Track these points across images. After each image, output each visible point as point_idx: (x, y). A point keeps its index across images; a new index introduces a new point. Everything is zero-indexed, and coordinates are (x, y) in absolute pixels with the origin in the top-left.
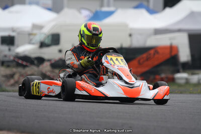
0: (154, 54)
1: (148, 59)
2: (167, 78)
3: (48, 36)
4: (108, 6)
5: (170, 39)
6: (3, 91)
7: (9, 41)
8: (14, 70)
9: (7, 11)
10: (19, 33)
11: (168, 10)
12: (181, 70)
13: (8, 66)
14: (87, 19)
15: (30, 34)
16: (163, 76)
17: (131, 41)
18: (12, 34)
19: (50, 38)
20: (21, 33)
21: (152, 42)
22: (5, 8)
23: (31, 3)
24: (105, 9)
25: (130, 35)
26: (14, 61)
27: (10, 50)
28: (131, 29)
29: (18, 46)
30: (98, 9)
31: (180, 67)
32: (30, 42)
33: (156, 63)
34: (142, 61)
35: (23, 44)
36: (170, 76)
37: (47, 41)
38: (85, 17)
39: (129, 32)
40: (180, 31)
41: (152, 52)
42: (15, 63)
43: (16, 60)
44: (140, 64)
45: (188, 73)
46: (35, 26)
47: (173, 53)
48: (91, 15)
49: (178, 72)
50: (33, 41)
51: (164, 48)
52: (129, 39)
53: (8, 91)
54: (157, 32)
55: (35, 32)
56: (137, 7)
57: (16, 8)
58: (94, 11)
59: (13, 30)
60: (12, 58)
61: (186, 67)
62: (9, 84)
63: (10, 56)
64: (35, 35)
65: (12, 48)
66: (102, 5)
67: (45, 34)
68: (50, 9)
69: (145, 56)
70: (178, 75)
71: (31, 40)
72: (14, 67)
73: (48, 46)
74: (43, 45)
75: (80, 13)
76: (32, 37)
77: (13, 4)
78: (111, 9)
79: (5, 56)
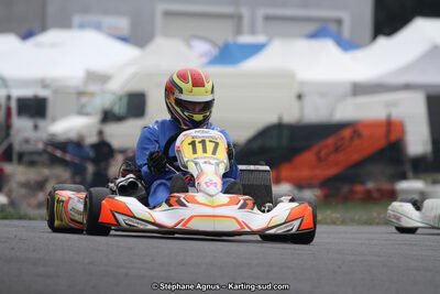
0: (352, 139)
1: (337, 150)
2: (379, 190)
3: (121, 99)
4: (253, 32)
5: (388, 105)
6: (20, 218)
7: (35, 108)
8: (46, 172)
9: (31, 42)
10: (56, 92)
11: (383, 42)
12: (410, 174)
13: (32, 164)
14: (205, 60)
15: (80, 94)
16: (370, 185)
17: (302, 109)
18: (42, 93)
19: (125, 101)
20: (60, 91)
21: (346, 111)
22: (27, 35)
23: (82, 26)
24: (245, 39)
25: (300, 97)
26: (45, 151)
27: (36, 127)
28: (302, 83)
29: (54, 120)
30: (230, 39)
31: (408, 168)
32: (81, 112)
33: (356, 157)
34: (323, 153)
35: (65, 115)
36: (385, 186)
37: (119, 109)
38: (201, 56)
39: (296, 90)
40: (407, 87)
41: (347, 133)
42: (45, 157)
43: (50, 149)
44: (319, 159)
45: (425, 180)
46: (92, 76)
47: (393, 137)
48: (215, 52)
49: (404, 177)
50: (88, 109)
51: (373, 125)
52: (296, 104)
53: (30, 219)
54: (359, 89)
55: (93, 88)
56: (314, 35)
57: (51, 36)
58: (220, 42)
59: (44, 84)
60: (40, 146)
61: (420, 167)
62: (34, 201)
63: (37, 141)
64: (92, 94)
65: (41, 123)
66: (239, 31)
67: (114, 94)
68: (124, 39)
69: (330, 141)
70: (404, 185)
71: (83, 106)
72: (44, 165)
73: (119, 119)
74: (108, 117)
75: (190, 46)
76: (84, 100)
77: (44, 28)
78: (260, 39)
79: (27, 141)
